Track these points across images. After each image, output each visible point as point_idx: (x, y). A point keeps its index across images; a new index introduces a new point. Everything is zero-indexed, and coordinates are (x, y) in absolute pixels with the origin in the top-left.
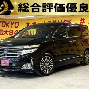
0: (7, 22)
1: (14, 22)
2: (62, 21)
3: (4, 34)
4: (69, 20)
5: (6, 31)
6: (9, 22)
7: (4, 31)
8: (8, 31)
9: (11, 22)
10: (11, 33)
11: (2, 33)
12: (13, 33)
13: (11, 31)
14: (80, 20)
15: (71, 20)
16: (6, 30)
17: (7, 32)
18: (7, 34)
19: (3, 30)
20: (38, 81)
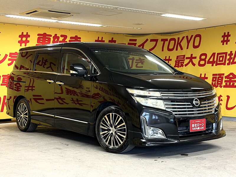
0: (179, 38)
1: (192, 36)
3: (186, 65)
5: (191, 58)
6: (183, 37)
7: (187, 58)
8: (195, 58)
9: (187, 37)
10: (203, 60)
11: (183, 62)
12: (207, 60)
13: (203, 57)
16: (192, 55)
17: (193, 60)
18: (194, 65)
19: (184, 56)
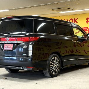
2: (67, 20)
4: (75, 19)
14: (87, 19)
15: (77, 19)
20: (39, 84)
